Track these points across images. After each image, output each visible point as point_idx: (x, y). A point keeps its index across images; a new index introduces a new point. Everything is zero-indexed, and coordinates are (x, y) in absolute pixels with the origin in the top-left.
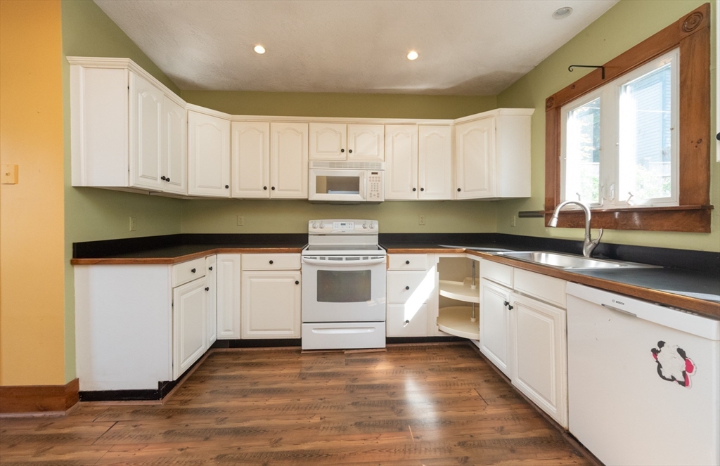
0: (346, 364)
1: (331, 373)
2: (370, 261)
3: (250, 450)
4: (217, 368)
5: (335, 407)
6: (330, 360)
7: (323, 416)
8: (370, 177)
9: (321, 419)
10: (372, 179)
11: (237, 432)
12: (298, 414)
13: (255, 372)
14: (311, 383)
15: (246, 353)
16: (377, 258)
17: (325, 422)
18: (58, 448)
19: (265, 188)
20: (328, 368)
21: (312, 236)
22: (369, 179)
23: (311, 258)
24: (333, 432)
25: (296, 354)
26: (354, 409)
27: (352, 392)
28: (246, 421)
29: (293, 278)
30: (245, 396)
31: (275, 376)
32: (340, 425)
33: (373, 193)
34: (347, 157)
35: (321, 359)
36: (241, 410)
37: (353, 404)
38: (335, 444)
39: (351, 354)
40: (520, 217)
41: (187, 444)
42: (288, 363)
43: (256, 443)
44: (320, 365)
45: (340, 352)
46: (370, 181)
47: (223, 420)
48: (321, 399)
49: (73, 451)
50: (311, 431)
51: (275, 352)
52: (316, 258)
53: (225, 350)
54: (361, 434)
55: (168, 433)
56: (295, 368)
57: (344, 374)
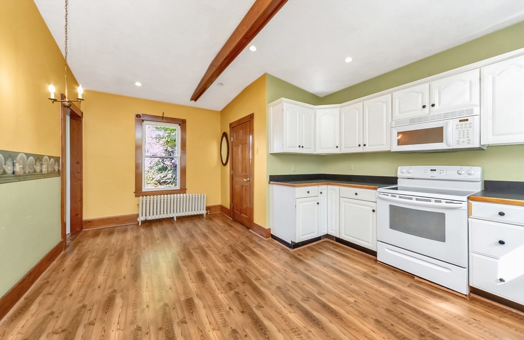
0: (409, 286)
1: (389, 284)
2: (443, 204)
3: (307, 288)
4: (322, 248)
5: (371, 302)
6: (397, 276)
7: (357, 301)
8: (457, 125)
9: (355, 301)
10: (459, 126)
11: (308, 278)
12: (343, 290)
13: (339, 258)
14: (368, 282)
15: (342, 248)
16: (453, 203)
17: (355, 304)
18: (258, 249)
19: (359, 145)
20: (390, 280)
21: (402, 179)
22: (455, 127)
23: (384, 195)
24: (356, 312)
25: (373, 261)
26: (384, 313)
27: (394, 303)
28: (316, 276)
29: (371, 207)
30: (325, 266)
31: (348, 266)
32: (364, 312)
33: (461, 140)
34: (430, 112)
35: (389, 272)
36: (318, 271)
37: (387, 310)
38: (351, 318)
39: (422, 282)
41: (289, 270)
42: (362, 263)
43: (312, 288)
44: (385, 275)
45: (412, 276)
46: (457, 128)
47: (307, 270)
48: (366, 293)
49: (260, 251)
50: (343, 302)
51: (360, 254)
52: (388, 195)
53: (332, 241)
54: (374, 327)
55: (286, 262)
56: (366, 269)
57: (399, 290)
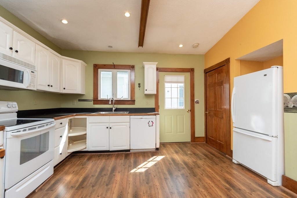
40: (79, 101)
52: (20, 131)
